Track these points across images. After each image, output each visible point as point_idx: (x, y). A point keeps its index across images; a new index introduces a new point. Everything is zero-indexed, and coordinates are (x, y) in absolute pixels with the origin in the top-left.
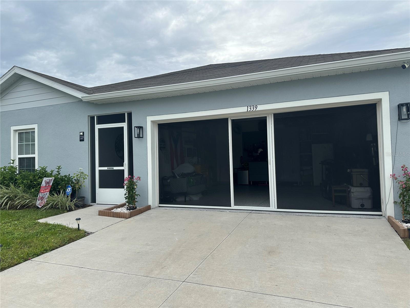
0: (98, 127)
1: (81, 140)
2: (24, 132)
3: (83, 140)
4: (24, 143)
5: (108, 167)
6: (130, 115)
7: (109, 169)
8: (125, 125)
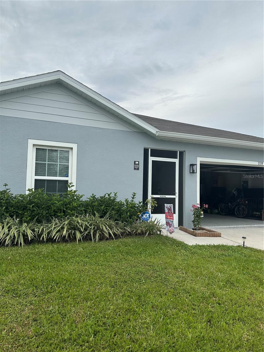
0: (151, 159)
1: (135, 169)
2: (46, 149)
3: (138, 169)
4: (47, 163)
5: (161, 196)
6: (182, 153)
7: (161, 197)
8: (177, 161)
